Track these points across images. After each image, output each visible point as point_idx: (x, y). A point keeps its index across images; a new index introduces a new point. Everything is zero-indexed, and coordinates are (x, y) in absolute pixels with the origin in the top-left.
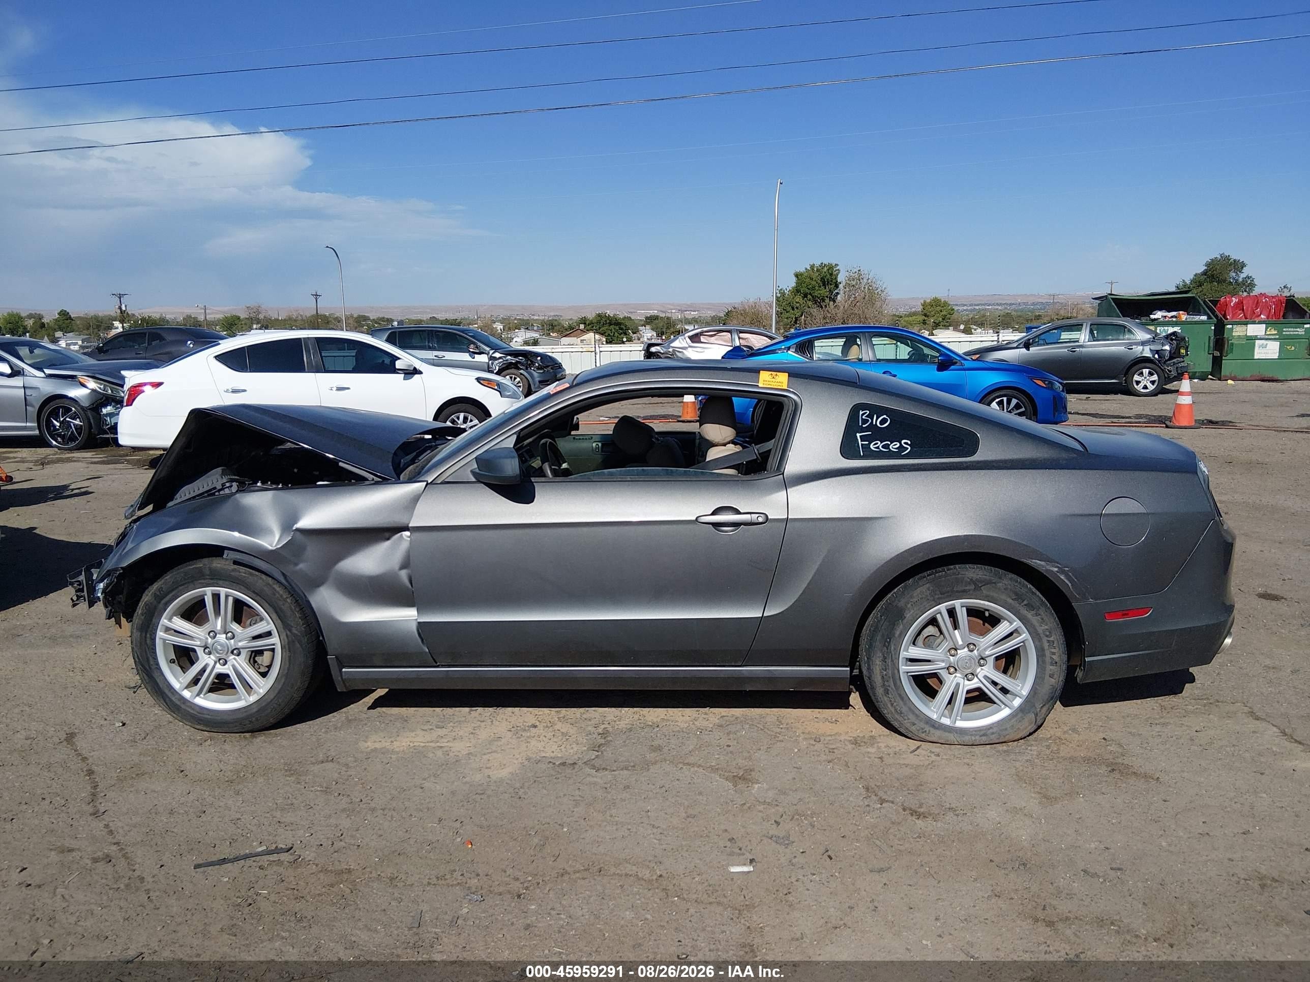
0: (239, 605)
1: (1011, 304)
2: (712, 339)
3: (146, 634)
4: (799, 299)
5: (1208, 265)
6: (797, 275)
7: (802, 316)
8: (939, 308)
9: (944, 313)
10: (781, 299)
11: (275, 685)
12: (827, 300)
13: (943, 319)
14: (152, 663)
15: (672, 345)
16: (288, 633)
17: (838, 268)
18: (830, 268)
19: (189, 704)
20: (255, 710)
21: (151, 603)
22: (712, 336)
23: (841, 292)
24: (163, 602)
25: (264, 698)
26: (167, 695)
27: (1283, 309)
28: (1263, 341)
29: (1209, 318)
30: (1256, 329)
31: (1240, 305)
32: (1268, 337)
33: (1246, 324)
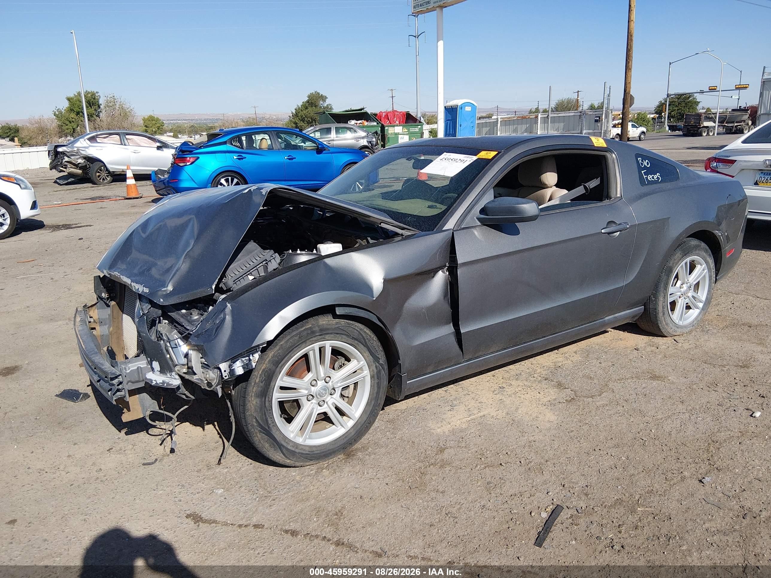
0: (336, 352)
1: (192, 120)
2: (106, 140)
3: (265, 399)
4: (73, 115)
5: (309, 97)
6: (69, 99)
7: (77, 127)
8: (154, 122)
9: (158, 125)
10: (59, 115)
11: (366, 409)
12: (95, 117)
13: (158, 129)
14: (270, 422)
15: (75, 145)
16: (377, 364)
17: (99, 94)
18: (93, 94)
19: (301, 447)
20: (353, 434)
21: (270, 369)
22: (105, 138)
23: (103, 112)
24: (280, 365)
25: (359, 421)
26: (284, 446)
27: (405, 119)
28: (402, 136)
29: (377, 124)
30: (398, 129)
31: (387, 117)
32: (403, 133)
33: (394, 126)
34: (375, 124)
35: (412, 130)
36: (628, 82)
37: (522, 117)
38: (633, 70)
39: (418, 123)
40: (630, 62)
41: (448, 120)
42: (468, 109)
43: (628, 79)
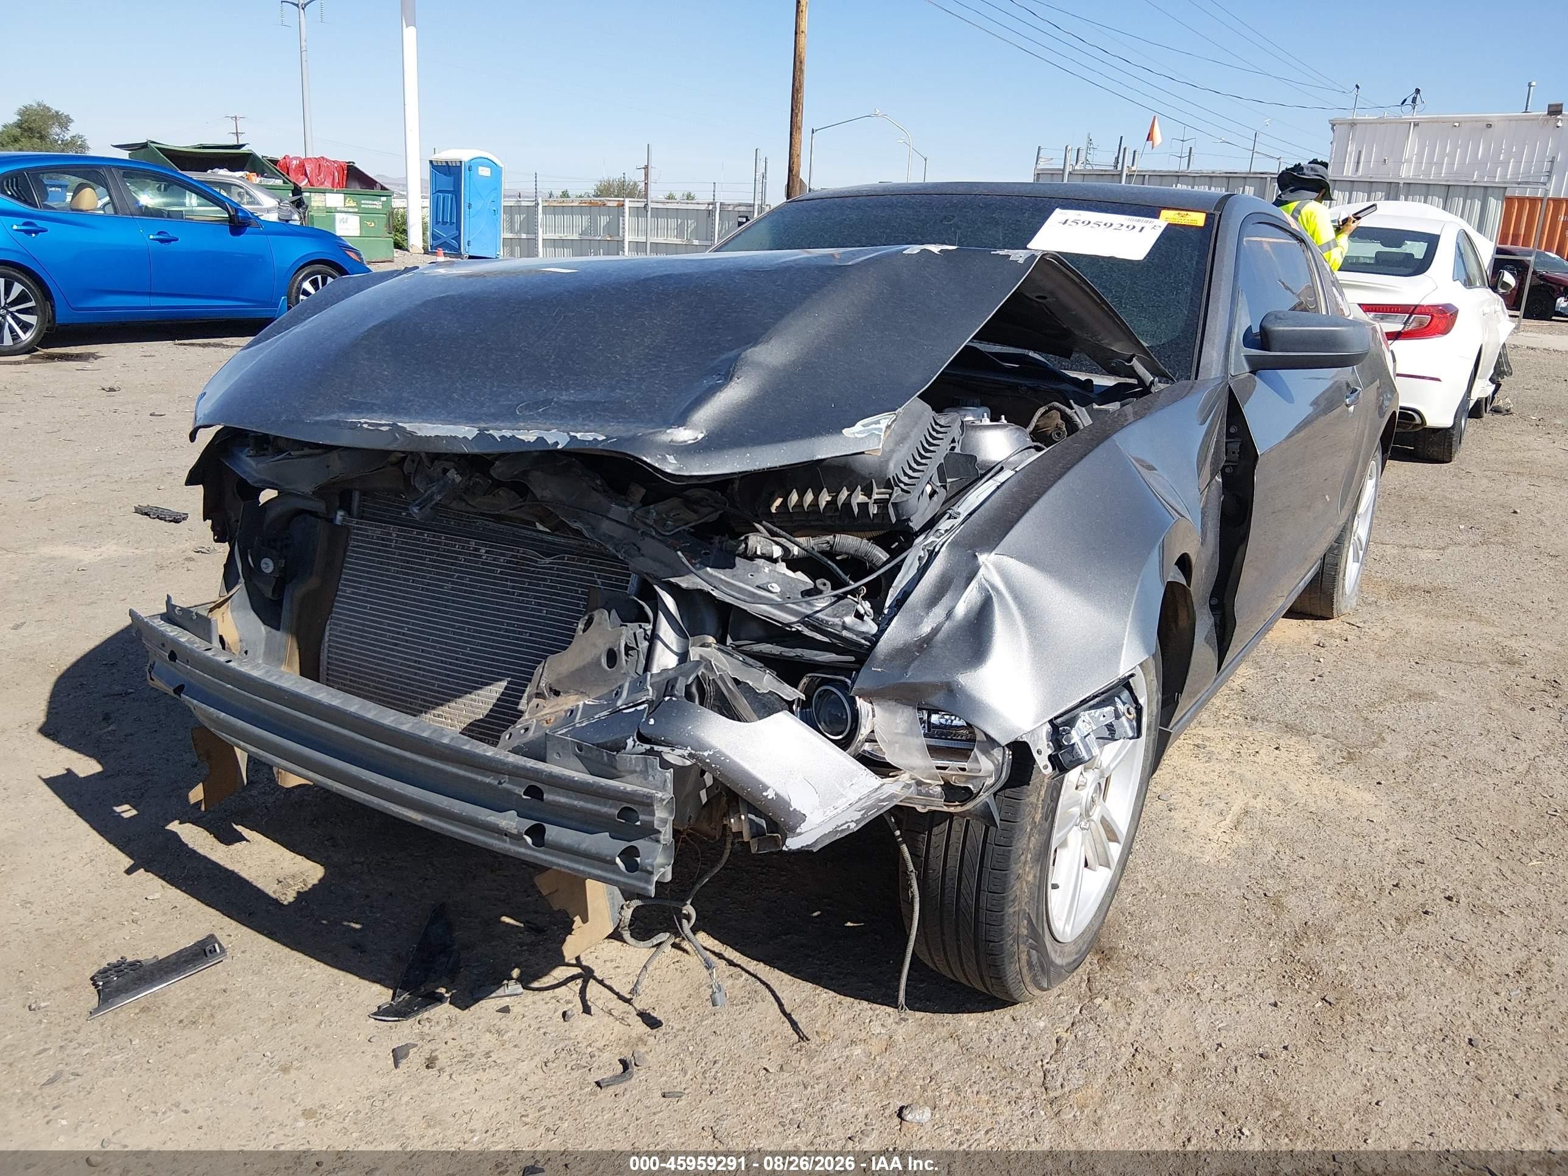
27: (345, 177)
28: (343, 215)
29: (284, 182)
30: (335, 200)
31: (302, 167)
32: (346, 209)
33: (324, 192)
34: (279, 182)
35: (368, 204)
36: (795, 153)
37: (590, 203)
38: (803, 129)
39: (377, 191)
40: (800, 114)
41: (439, 191)
42: (484, 171)
43: (796, 147)
